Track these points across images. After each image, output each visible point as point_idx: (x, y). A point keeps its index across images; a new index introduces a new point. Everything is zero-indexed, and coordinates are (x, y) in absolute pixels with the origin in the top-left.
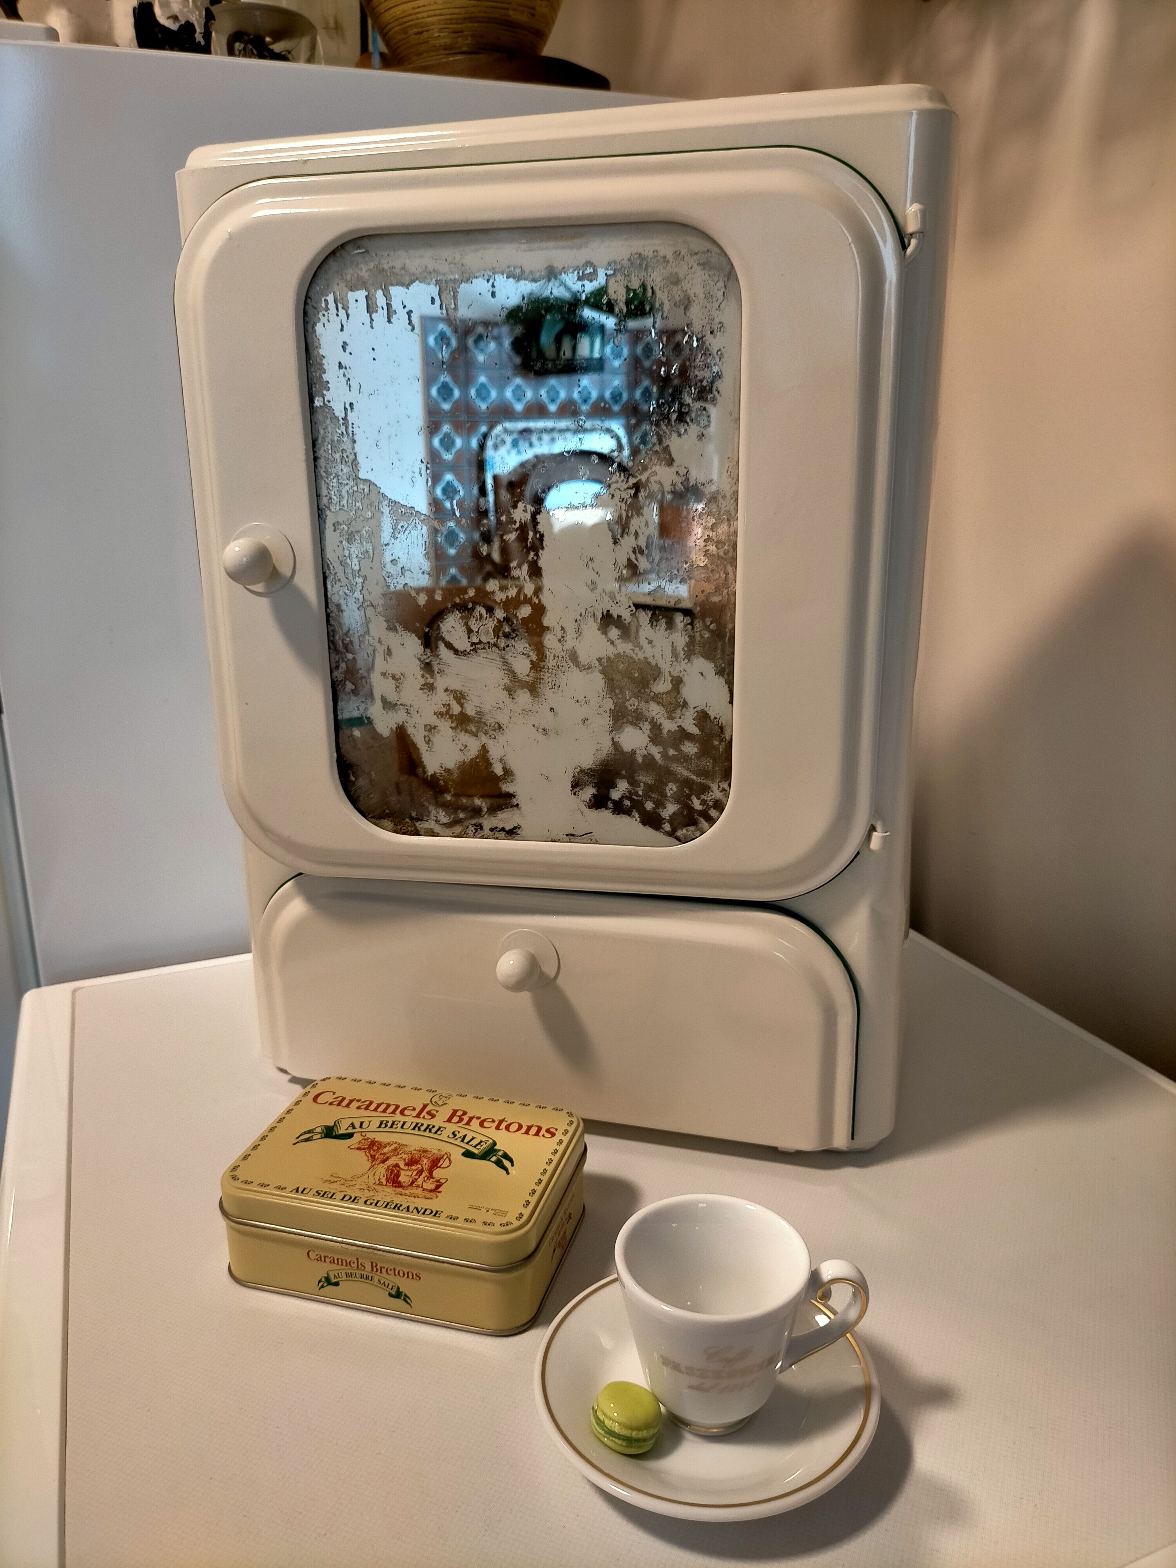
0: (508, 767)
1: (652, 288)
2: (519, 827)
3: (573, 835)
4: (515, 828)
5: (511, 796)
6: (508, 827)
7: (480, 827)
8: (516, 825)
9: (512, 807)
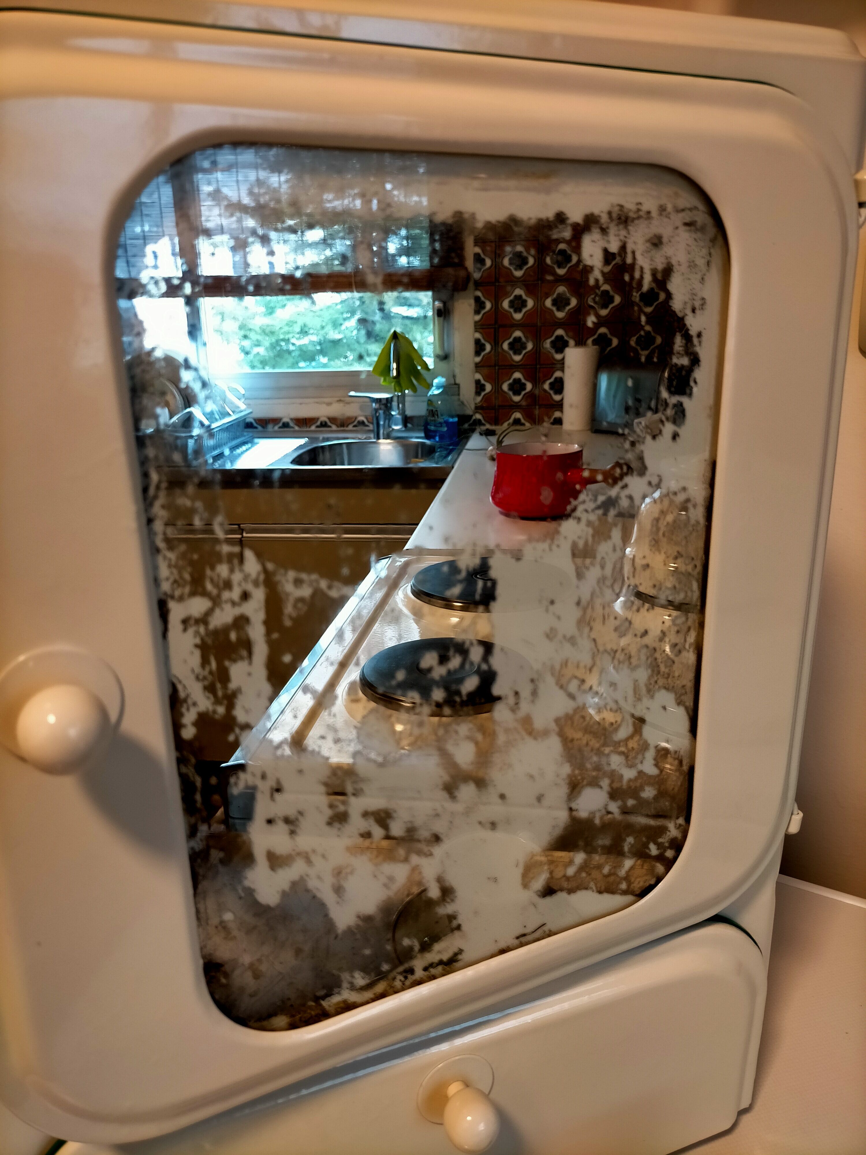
0: (447, 884)
1: (633, 253)
2: (461, 951)
3: (524, 935)
4: (456, 954)
5: (452, 917)
6: (445, 957)
7: (411, 971)
8: (456, 950)
9: (452, 930)
